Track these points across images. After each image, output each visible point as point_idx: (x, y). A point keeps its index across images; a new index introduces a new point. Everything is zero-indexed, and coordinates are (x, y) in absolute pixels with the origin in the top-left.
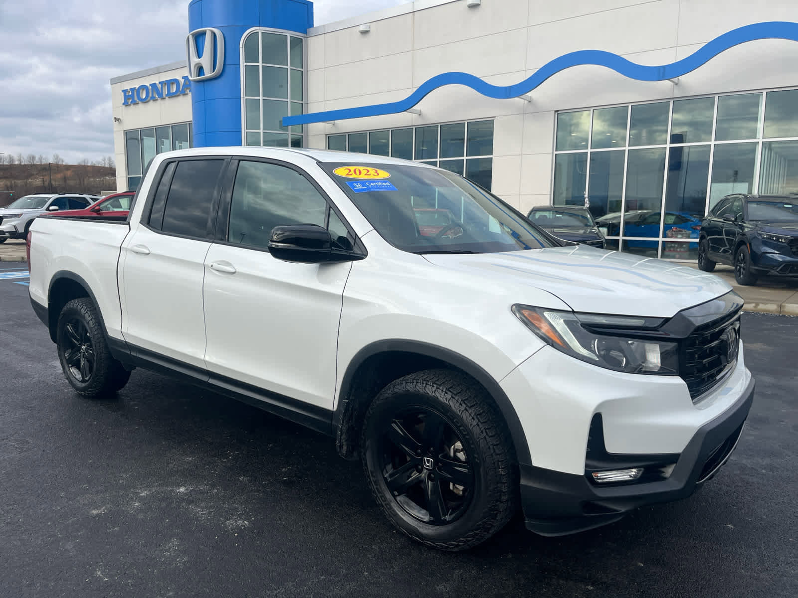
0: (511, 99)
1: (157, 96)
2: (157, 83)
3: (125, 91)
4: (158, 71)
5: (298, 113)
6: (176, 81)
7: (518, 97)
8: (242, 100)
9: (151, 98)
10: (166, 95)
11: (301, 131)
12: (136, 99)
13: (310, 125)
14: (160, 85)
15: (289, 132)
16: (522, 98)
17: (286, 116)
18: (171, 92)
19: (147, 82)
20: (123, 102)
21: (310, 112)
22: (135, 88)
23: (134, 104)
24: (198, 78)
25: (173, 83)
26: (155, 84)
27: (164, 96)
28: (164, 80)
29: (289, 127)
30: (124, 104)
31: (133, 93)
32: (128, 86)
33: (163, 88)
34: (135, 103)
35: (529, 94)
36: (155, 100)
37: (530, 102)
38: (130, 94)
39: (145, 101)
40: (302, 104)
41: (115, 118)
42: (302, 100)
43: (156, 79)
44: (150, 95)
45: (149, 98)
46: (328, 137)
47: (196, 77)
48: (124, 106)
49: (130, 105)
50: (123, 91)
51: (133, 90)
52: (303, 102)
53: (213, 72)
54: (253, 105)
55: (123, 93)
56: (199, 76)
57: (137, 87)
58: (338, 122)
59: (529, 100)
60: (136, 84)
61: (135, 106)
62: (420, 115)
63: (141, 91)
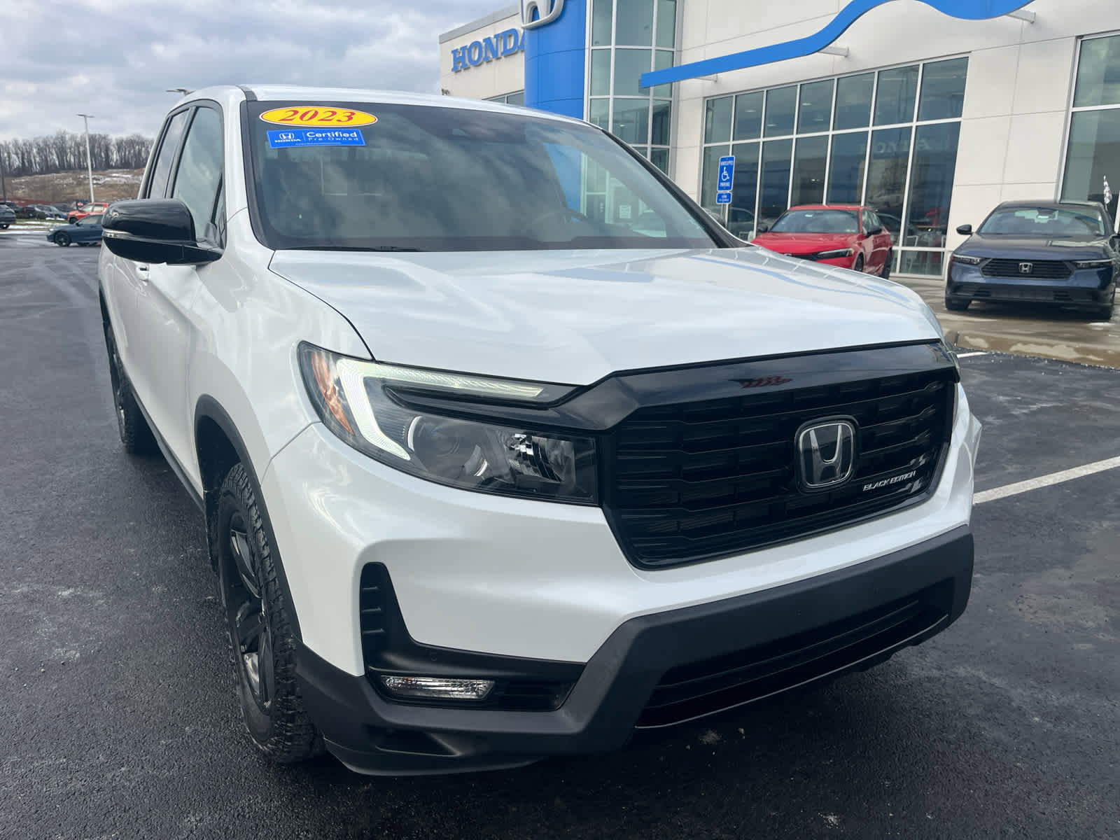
0: (997, 19)
1: (491, 56)
2: (492, 36)
3: (454, 52)
4: (494, 20)
5: (667, 66)
6: (513, 33)
7: (1007, 13)
8: (587, 51)
9: (484, 59)
10: (502, 54)
11: (668, 94)
12: (467, 62)
13: (682, 82)
14: (495, 40)
15: (651, 97)
16: (1014, 17)
17: (646, 72)
18: (508, 48)
19: (479, 37)
20: (452, 67)
21: (684, 63)
22: (466, 46)
23: (465, 69)
24: (531, 23)
25: (510, 36)
26: (489, 38)
27: (499, 55)
28: (500, 32)
29: (652, 88)
30: (453, 70)
31: (464, 53)
32: (458, 44)
33: (499, 43)
34: (467, 68)
35: (1028, 8)
36: (489, 61)
37: (1032, 23)
38: (461, 55)
39: (477, 64)
40: (673, 52)
41: (443, 90)
42: (673, 47)
43: (490, 32)
44: (484, 55)
45: (482, 60)
46: (707, 101)
47: (529, 22)
48: (453, 73)
49: (460, 71)
50: (453, 52)
51: (463, 48)
52: (674, 50)
53: (550, 12)
54: (602, 59)
55: (452, 55)
56: (533, 21)
57: (469, 44)
58: (722, 76)
59: (1033, 20)
60: (467, 41)
61: (467, 71)
62: (846, 56)
63: (473, 50)
